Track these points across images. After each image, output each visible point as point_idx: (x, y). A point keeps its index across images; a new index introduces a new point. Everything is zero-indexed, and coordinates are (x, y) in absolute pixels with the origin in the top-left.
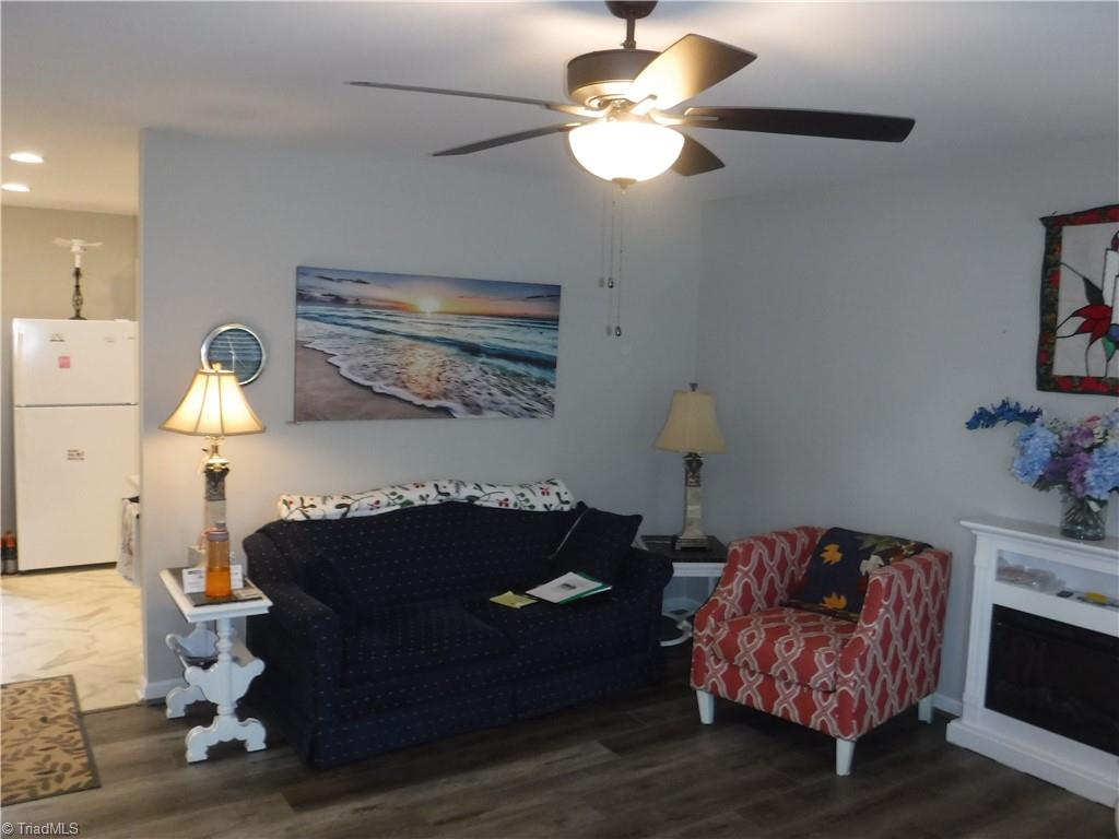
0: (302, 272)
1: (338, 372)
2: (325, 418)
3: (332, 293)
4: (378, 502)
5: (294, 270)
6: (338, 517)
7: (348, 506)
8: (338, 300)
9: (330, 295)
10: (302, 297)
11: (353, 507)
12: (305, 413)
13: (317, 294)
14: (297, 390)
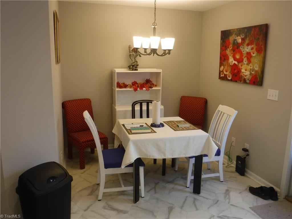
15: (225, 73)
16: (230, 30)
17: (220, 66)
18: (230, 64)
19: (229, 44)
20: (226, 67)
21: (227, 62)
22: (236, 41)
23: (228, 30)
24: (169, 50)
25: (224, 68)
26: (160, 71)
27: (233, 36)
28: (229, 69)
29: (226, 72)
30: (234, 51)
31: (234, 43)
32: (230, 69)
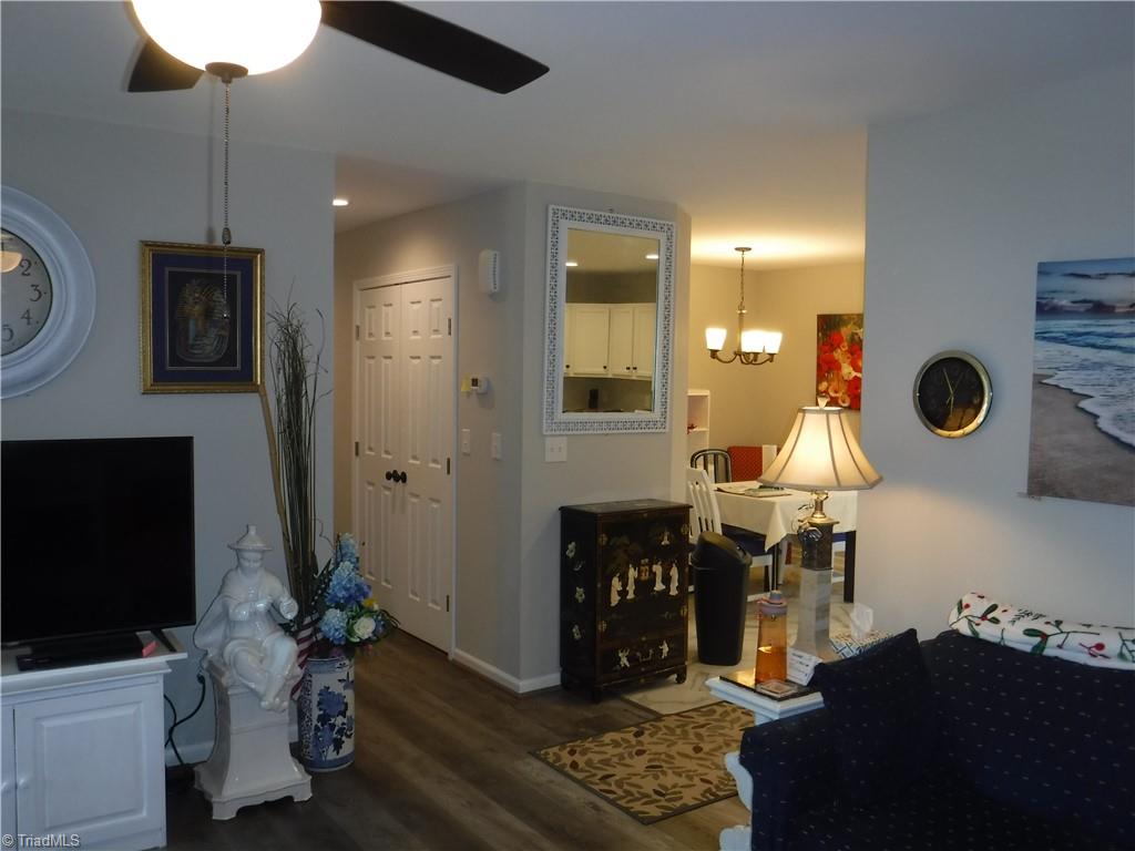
0: (1044, 270)
1: (1096, 423)
2: (1071, 496)
3: (1088, 297)
4: (1100, 647)
5: (1035, 269)
6: (1028, 649)
7: (1045, 637)
8: (1100, 309)
9: (1084, 301)
10: (1045, 309)
11: (1053, 641)
12: (1042, 484)
13: (1064, 302)
14: (1033, 447)
15: (832, 394)
16: (840, 316)
17: (819, 382)
18: (846, 378)
19: (841, 340)
20: (835, 384)
21: (838, 374)
22: (856, 337)
23: (835, 316)
24: (772, 355)
25: (830, 385)
26: (706, 393)
27: (849, 326)
28: (844, 388)
29: (836, 392)
30: (852, 354)
31: (852, 339)
32: (846, 388)
